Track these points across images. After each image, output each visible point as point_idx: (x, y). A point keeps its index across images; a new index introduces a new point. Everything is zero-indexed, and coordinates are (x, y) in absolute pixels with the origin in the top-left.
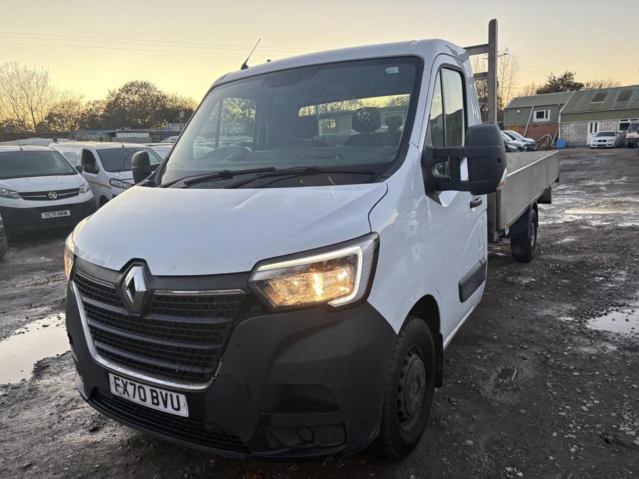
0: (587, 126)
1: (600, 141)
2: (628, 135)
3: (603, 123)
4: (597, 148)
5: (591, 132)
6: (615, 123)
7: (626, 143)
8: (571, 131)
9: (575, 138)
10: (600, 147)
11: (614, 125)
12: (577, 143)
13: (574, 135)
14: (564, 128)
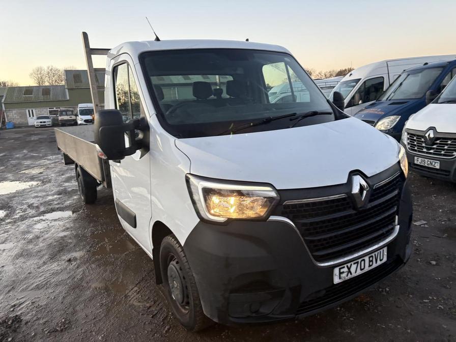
0: (26, 112)
1: (41, 122)
2: (60, 118)
3: (37, 110)
4: (40, 127)
5: (30, 116)
6: (45, 110)
7: (60, 123)
8: (14, 116)
9: (19, 121)
10: (42, 126)
11: (45, 112)
12: (21, 124)
13: (18, 119)
14: (8, 114)
